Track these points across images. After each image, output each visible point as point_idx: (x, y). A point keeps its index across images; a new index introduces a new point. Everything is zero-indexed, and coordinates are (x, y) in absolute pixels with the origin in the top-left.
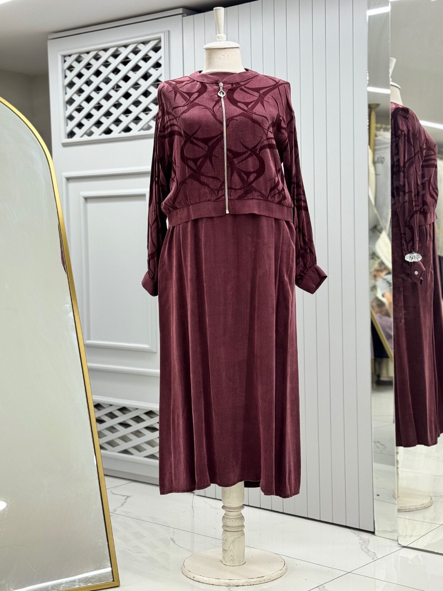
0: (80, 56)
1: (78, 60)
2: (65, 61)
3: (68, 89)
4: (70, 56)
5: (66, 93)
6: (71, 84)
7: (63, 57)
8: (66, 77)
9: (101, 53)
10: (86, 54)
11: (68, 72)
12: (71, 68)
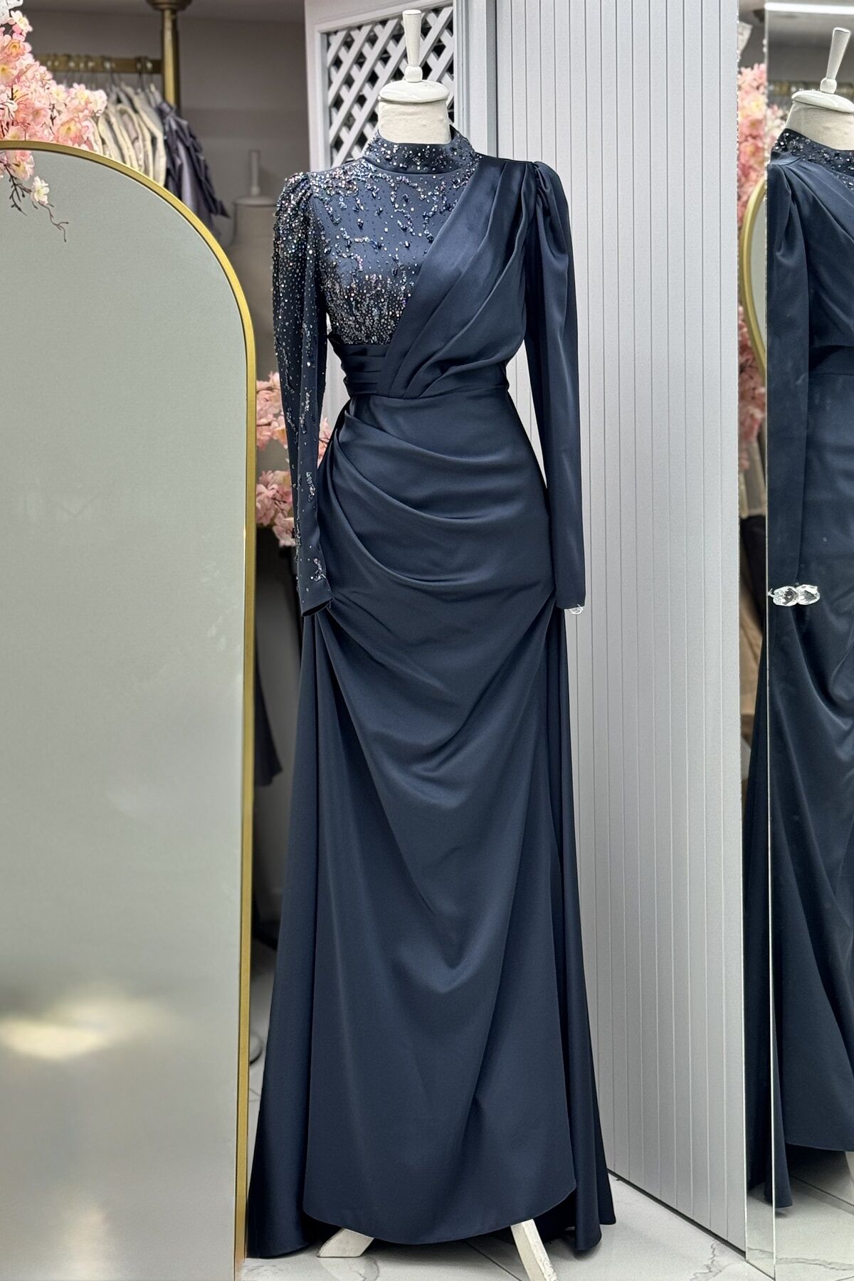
0: (349, 35)
1: (348, 43)
2: (329, 45)
3: (334, 110)
4: (336, 32)
5: (331, 123)
6: (338, 102)
7: (325, 36)
8: (330, 82)
9: (378, 29)
10: (357, 31)
11: (333, 70)
12: (337, 63)
